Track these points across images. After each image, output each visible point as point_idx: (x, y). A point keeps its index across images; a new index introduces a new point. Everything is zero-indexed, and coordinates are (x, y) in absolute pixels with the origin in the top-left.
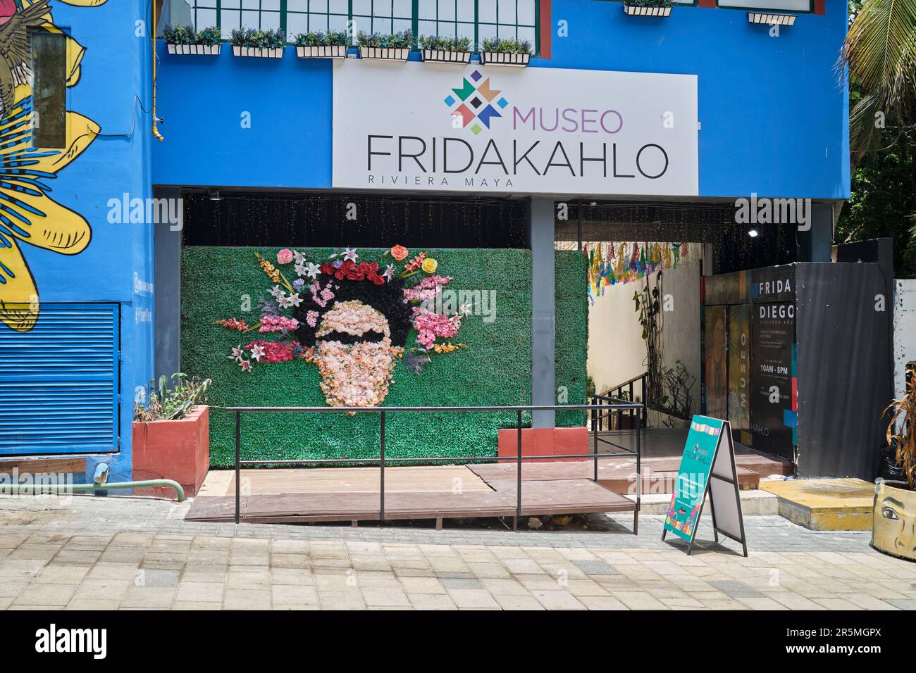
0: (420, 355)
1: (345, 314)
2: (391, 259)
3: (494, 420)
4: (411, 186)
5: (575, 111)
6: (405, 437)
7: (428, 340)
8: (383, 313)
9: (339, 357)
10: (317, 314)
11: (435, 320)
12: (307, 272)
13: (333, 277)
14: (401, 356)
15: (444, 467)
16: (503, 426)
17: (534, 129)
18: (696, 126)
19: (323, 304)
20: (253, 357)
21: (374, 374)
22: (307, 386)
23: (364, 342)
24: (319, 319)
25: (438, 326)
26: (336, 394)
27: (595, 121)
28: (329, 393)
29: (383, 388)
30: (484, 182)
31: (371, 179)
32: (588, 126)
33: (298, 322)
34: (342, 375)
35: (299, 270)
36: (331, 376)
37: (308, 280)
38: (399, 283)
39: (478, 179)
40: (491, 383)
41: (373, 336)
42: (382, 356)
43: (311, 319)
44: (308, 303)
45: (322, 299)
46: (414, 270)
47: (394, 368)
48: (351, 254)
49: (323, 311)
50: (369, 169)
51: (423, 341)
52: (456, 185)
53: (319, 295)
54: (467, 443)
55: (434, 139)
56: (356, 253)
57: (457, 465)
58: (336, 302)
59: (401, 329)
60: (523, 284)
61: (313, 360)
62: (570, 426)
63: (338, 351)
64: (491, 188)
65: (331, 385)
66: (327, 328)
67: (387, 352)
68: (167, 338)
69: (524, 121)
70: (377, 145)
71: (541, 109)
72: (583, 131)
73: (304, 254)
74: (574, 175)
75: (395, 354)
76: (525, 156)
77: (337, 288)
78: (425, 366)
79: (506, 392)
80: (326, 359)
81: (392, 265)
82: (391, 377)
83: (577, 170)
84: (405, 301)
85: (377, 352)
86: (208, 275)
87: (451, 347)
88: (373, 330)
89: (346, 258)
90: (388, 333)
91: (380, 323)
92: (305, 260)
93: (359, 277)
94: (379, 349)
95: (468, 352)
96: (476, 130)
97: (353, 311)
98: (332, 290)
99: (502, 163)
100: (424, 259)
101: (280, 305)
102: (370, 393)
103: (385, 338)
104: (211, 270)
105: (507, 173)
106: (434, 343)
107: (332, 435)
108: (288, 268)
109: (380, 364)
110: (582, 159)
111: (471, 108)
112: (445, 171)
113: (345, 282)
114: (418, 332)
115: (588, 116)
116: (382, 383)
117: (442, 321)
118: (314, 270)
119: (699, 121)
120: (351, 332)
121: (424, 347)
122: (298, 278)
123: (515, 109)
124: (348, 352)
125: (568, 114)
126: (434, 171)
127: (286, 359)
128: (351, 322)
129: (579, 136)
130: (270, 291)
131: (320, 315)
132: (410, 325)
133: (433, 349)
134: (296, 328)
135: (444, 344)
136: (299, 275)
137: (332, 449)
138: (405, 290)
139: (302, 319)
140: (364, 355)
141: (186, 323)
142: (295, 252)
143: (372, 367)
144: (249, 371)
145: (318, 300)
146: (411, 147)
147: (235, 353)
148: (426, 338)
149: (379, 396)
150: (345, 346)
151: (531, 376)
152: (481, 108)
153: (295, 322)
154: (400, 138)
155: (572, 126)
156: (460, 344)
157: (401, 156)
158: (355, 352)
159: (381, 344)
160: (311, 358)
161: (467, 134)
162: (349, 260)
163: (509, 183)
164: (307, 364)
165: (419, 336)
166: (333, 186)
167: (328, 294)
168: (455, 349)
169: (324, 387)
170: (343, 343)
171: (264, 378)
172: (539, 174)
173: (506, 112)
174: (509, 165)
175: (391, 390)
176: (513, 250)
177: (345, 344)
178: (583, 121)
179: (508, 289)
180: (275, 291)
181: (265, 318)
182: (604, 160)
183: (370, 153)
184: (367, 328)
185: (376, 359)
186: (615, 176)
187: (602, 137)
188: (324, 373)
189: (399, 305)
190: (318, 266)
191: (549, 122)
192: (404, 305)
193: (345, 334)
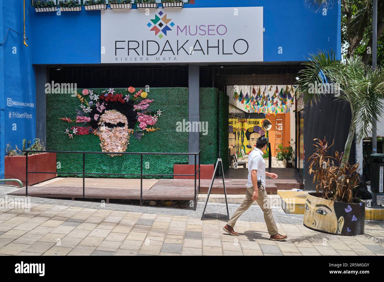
0: (140, 132)
1: (109, 115)
2: (128, 93)
3: (172, 160)
4: (133, 61)
5: (205, 26)
6: (134, 167)
7: (143, 126)
8: (125, 115)
9: (107, 133)
10: (98, 115)
11: (146, 118)
12: (94, 98)
13: (104, 100)
14: (132, 133)
15: (151, 179)
16: (176, 163)
17: (186, 35)
18: (262, 30)
19: (101, 111)
20: (73, 133)
21: (121, 140)
22: (95, 145)
23: (117, 127)
24: (99, 118)
25: (148, 121)
26: (106, 148)
27: (214, 30)
28: (103, 148)
29: (125, 146)
30: (164, 59)
31: (116, 59)
32: (211, 32)
33: (90, 119)
34: (108, 141)
35: (91, 97)
36: (103, 141)
37: (94, 102)
38: (132, 102)
39: (161, 57)
40: (170, 145)
41: (121, 125)
42: (124, 133)
43: (96, 118)
44: (94, 111)
45: (100, 109)
46: (138, 97)
47: (130, 138)
48: (111, 91)
49: (101, 114)
50: (116, 55)
51: (141, 127)
52: (152, 60)
53: (99, 108)
54: (160, 170)
55: (143, 41)
56: (114, 90)
57: (156, 179)
58: (106, 111)
59: (132, 122)
60: (185, 102)
61: (97, 134)
62: (208, 164)
63: (106, 131)
64: (167, 61)
65: (104, 144)
66: (102, 121)
67: (127, 131)
68: (41, 125)
69: (182, 32)
70: (119, 45)
71: (189, 26)
72: (209, 34)
73: (93, 91)
74: (204, 54)
75: (130, 132)
76: (182, 47)
77: (106, 104)
78: (142, 137)
79: (177, 148)
80: (102, 134)
81: (129, 95)
82: (128, 141)
83: (206, 52)
84: (134, 110)
85: (122, 131)
86: (57, 100)
87: (153, 129)
88: (121, 122)
89: (109, 92)
90: (127, 123)
91: (124, 119)
92: (93, 93)
93: (114, 100)
94: (123, 130)
95: (161, 132)
96: (161, 37)
97: (112, 114)
98: (105, 105)
99: (172, 50)
100: (142, 92)
101: (84, 112)
102: (119, 148)
103: (125, 125)
104: (58, 98)
105: (174, 54)
106: (146, 127)
107: (104, 165)
108: (87, 97)
109: (124, 136)
110: (208, 47)
111: (159, 27)
112: (147, 55)
113: (109, 102)
114: (140, 123)
115: (211, 28)
116: (124, 144)
117: (149, 118)
118: (96, 98)
119: (264, 27)
120: (112, 122)
121: (142, 129)
122: (91, 101)
123: (178, 27)
124: (111, 131)
125: (201, 28)
126: (143, 55)
127: (86, 134)
128: (111, 119)
129: (207, 37)
130: (80, 106)
131: (100, 116)
132: (136, 120)
133: (145, 130)
134: (90, 121)
135: (150, 128)
136: (91, 99)
137: (105, 171)
138: (134, 105)
139: (92, 117)
140: (117, 132)
141: (48, 120)
142: (89, 90)
143: (120, 137)
144: (72, 138)
145: (99, 110)
146: (133, 45)
147: (67, 131)
148: (142, 125)
149: (123, 149)
150: (110, 129)
151: (188, 142)
152: (163, 27)
153: (89, 119)
154: (129, 41)
155: (203, 33)
156: (157, 128)
157: (129, 49)
158: (113, 131)
159: (124, 128)
160: (96, 133)
161: (156, 38)
162: (110, 93)
163: (175, 59)
164: (95, 135)
165: (140, 125)
166: (101, 63)
167: (102, 107)
168: (155, 130)
169: (101, 145)
170: (109, 127)
171: (78, 141)
172: (189, 54)
173: (174, 28)
174: (175, 51)
175: (128, 147)
176: (180, 88)
177: (110, 128)
178: (209, 30)
179: (178, 105)
180: (82, 106)
181: (78, 117)
182: (218, 47)
183: (116, 48)
184: (118, 121)
185: (122, 134)
186: (223, 54)
187: (218, 37)
188: (101, 140)
189: (131, 111)
190: (98, 95)
191: (193, 31)
192: (134, 111)
193: (109, 124)
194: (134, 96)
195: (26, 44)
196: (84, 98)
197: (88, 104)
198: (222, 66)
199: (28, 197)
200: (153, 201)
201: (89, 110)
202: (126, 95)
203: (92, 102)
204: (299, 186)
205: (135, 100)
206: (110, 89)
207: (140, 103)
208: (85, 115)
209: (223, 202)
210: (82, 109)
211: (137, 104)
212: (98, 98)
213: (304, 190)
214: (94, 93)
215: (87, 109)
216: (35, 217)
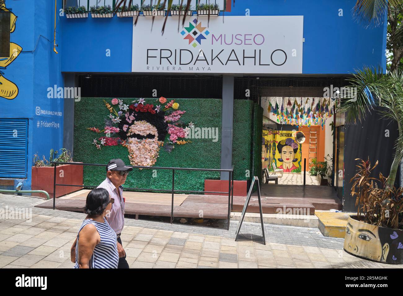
0: (170, 145)
1: (139, 126)
2: (159, 103)
3: (203, 175)
4: (165, 71)
5: (241, 35)
6: (163, 181)
7: (173, 139)
8: (155, 126)
9: (136, 144)
10: (127, 126)
11: (177, 130)
12: (123, 108)
13: (134, 110)
14: (162, 145)
15: (180, 194)
16: (208, 178)
17: (221, 44)
18: (302, 40)
19: (130, 122)
20: (101, 143)
21: (150, 153)
22: (123, 156)
23: (147, 139)
24: (129, 128)
25: (179, 133)
26: (135, 160)
27: (251, 39)
28: (132, 160)
29: (154, 159)
30: (198, 69)
31: (148, 68)
32: (247, 42)
33: (119, 129)
34: (137, 153)
35: (121, 107)
36: (132, 153)
37: (124, 112)
38: (163, 113)
39: (195, 67)
40: (202, 159)
41: (151, 136)
42: (154, 145)
43: (125, 129)
44: (124, 121)
45: (130, 120)
46: (169, 108)
47: (160, 150)
48: (142, 101)
49: (130, 125)
50: (147, 64)
51: (172, 139)
52: (185, 70)
53: (129, 118)
54: (191, 185)
55: (176, 50)
56: (144, 100)
57: (186, 194)
58: (135, 121)
59: (163, 133)
60: (218, 115)
61: (125, 145)
62: (241, 180)
63: (136, 142)
64: (201, 71)
65: (133, 156)
66: (131, 132)
67: (157, 143)
68: (68, 134)
69: (217, 41)
70: (151, 53)
71: (225, 35)
72: (245, 44)
73: (122, 100)
74: (240, 65)
75: (160, 144)
76: (217, 56)
77: (136, 115)
78: (173, 150)
79: (209, 163)
80: (131, 145)
81: (160, 106)
82: (158, 154)
83: (241, 63)
84: (165, 122)
85: (152, 143)
86: (85, 109)
87: (184, 142)
88: (151, 133)
89: (139, 102)
90: (157, 135)
91: (154, 131)
92: (122, 103)
93: (145, 111)
94: (153, 142)
95: (192, 145)
96: (195, 45)
97: (142, 125)
98: (134, 116)
99: (206, 60)
100: (173, 103)
101: (113, 122)
102: (148, 160)
103: (155, 137)
104: (86, 107)
105: (208, 64)
106: (177, 140)
107: (132, 178)
108: (116, 106)
109: (153, 148)
110: (244, 57)
111: (193, 35)
112: (180, 64)
113: (139, 113)
114: (170, 135)
115: (247, 37)
116: (154, 156)
117: (180, 131)
118: (126, 108)
119: (303, 38)
120: (141, 134)
121: (172, 141)
122: (120, 110)
123: (213, 35)
124: (140, 143)
125: (238, 37)
126: (175, 64)
127: (115, 145)
128: (141, 130)
129: (243, 47)
130: (109, 116)
131: (129, 126)
132: (167, 132)
133: (176, 142)
134: (119, 132)
135: (181, 140)
136: (121, 109)
137: (132, 184)
138: (165, 117)
139: (121, 128)
140: (146, 144)
141: (76, 129)
142: (119, 100)
143: (150, 149)
144: (100, 149)
145: (128, 120)
146: (166, 54)
147: (95, 142)
148: (173, 137)
149: (152, 162)
150: (139, 140)
151: (220, 156)
152: (197, 35)
153: (118, 129)
154: (161, 50)
155: (239, 42)
156: (188, 141)
157: (161, 58)
158: (143, 143)
159: (154, 140)
160: (124, 145)
161: (190, 47)
162: (141, 103)
163: (209, 69)
164: (123, 147)
165: (170, 137)
166: (132, 72)
167: (132, 117)
168: (186, 143)
169: (130, 157)
170: (138, 139)
171: (106, 152)
172: (223, 64)
173: (209, 37)
174: (209, 61)
175: (157, 160)
176: (214, 99)
177: (139, 139)
178: (245, 39)
179: (211, 117)
180: (111, 116)
181: (106, 127)
182: (255, 57)
183: (148, 57)
184: (148, 132)
185: (152, 146)
186: (260, 65)
187: (255, 47)
188: (130, 151)
189: (162, 123)
190: (128, 105)
191: (229, 41)
192: (164, 123)
193: (139, 135)
194: (165, 106)
195: (56, 51)
196: (114, 107)
197: (117, 114)
198: (258, 77)
199: (56, 210)
200: (184, 219)
201: (118, 120)
202: (157, 106)
203: (121, 112)
204: (337, 207)
205: (166, 111)
206: (141, 99)
207: (171, 114)
208: (114, 125)
209: (257, 221)
210: (111, 119)
211: (168, 115)
212: (128, 108)
213: (343, 211)
214: (124, 103)
215: (116, 119)
216: (63, 232)
